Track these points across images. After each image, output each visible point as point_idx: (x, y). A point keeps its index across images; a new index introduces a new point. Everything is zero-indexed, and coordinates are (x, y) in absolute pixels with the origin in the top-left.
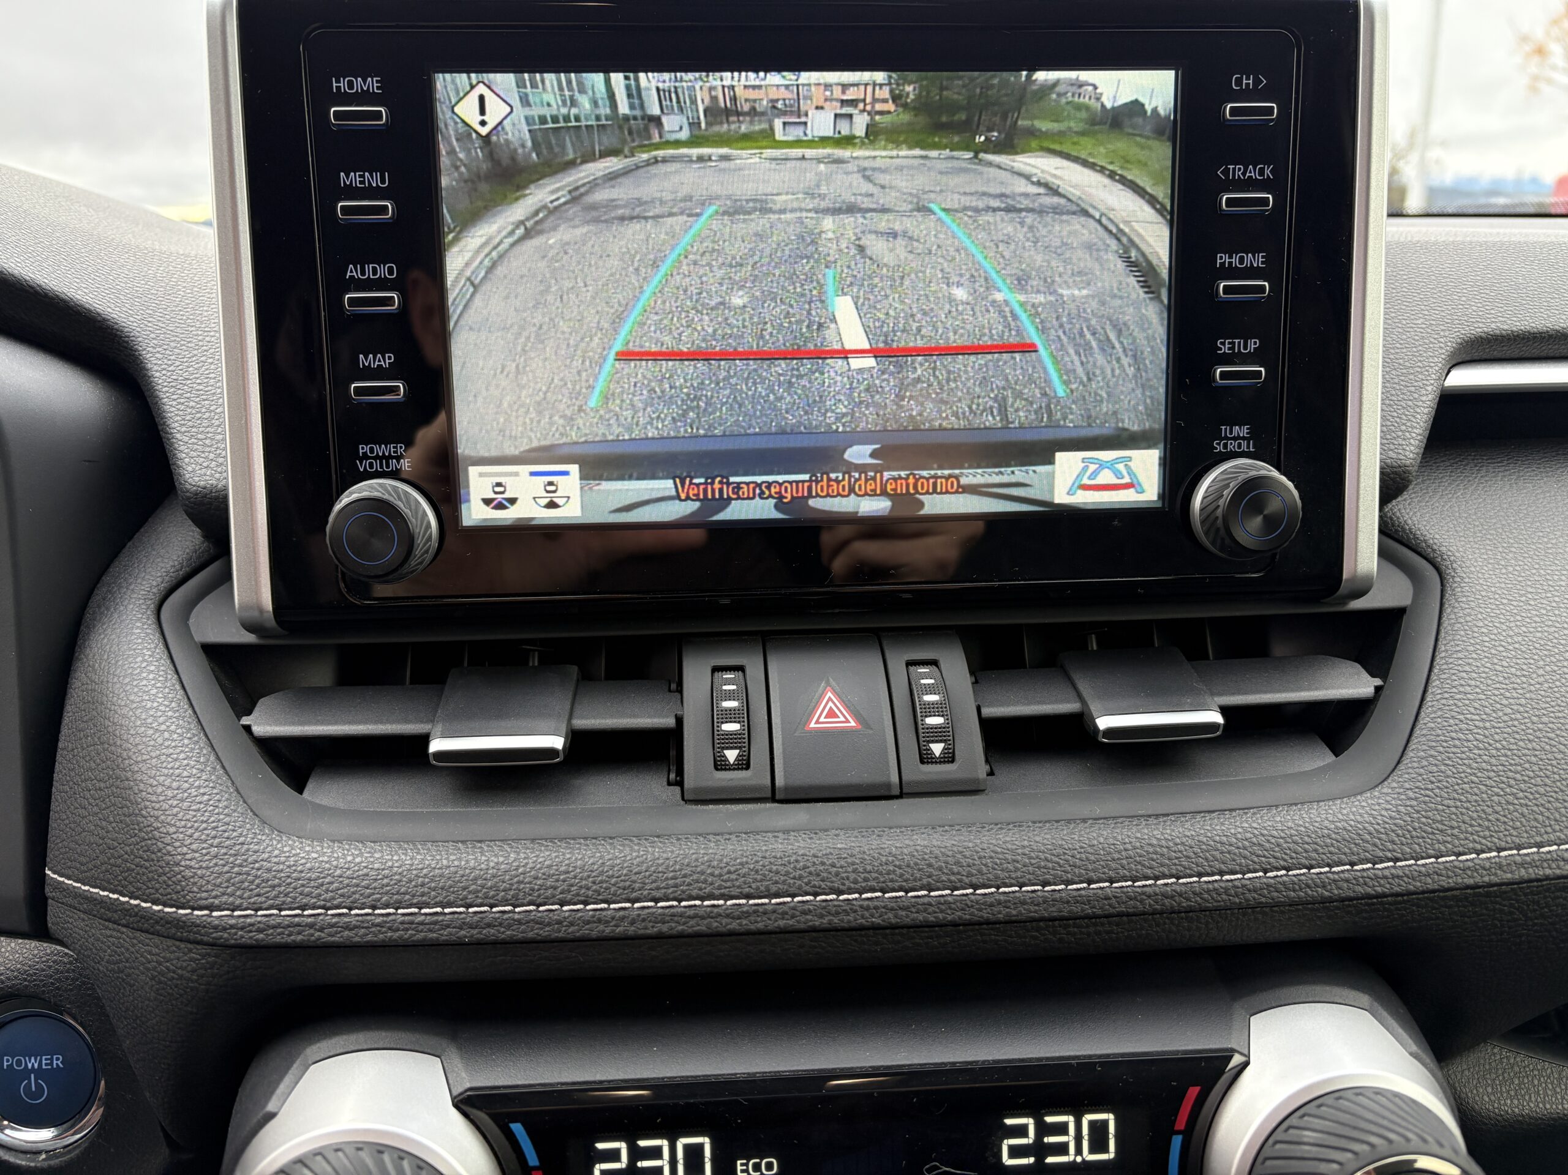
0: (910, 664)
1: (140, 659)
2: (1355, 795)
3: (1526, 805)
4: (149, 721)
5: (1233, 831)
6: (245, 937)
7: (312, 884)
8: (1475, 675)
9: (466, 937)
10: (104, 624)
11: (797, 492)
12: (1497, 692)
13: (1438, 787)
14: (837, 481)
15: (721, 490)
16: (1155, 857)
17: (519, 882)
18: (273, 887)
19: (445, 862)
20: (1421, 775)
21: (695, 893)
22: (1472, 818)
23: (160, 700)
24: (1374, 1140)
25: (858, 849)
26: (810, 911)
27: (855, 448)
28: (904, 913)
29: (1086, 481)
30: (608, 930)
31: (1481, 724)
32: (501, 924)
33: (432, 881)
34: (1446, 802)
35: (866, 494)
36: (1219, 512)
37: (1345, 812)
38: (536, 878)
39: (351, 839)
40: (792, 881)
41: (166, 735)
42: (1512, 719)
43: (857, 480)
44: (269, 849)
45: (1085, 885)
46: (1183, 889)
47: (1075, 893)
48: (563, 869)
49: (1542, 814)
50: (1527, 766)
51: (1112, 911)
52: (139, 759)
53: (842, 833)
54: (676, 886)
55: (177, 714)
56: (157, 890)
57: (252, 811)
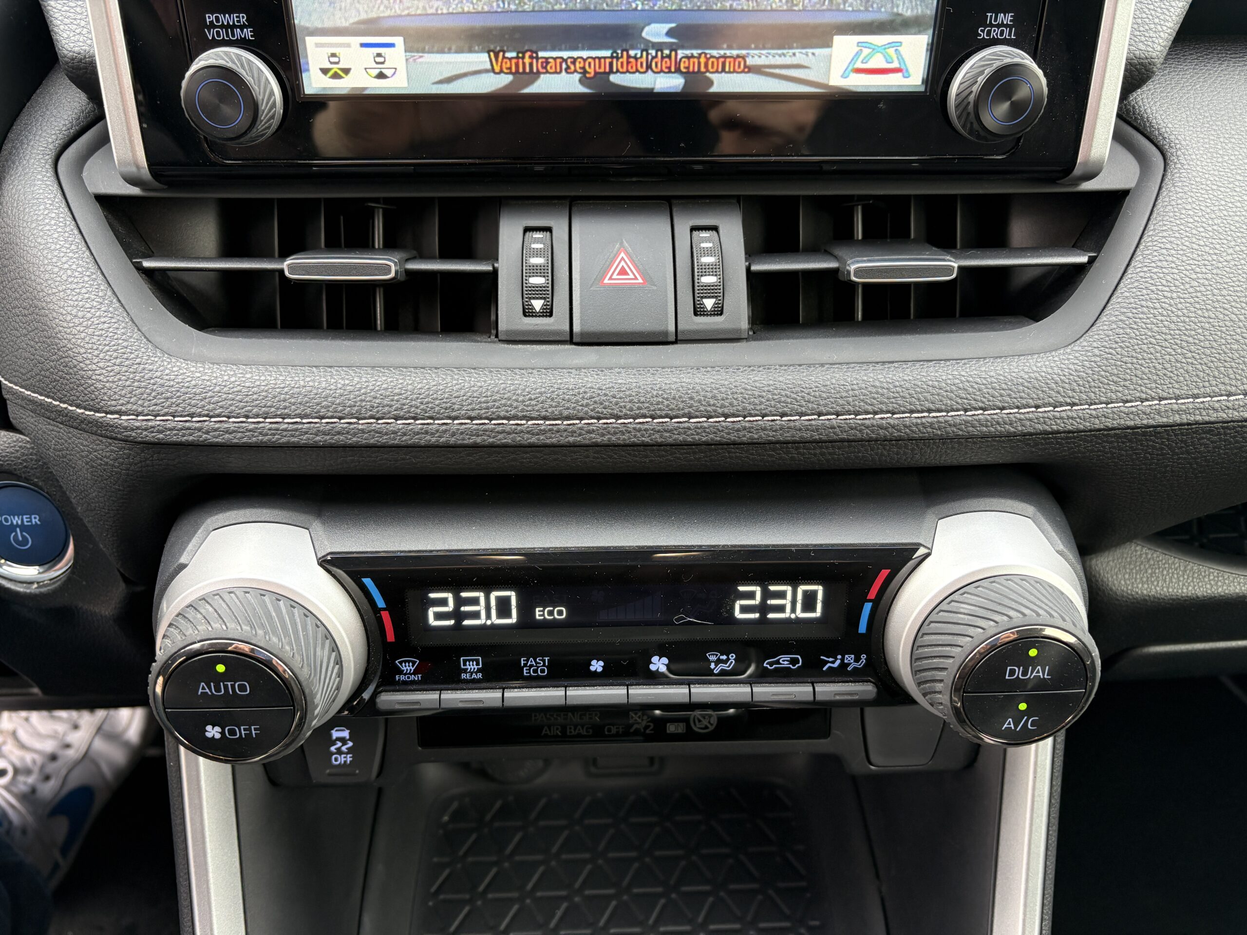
0: (693, 229)
1: (42, 207)
2: (1051, 351)
3: (1192, 364)
4: (54, 260)
5: (944, 377)
6: (150, 437)
7: (198, 397)
8: (1173, 252)
9: (320, 441)
10: (11, 176)
11: (600, 67)
12: (1188, 268)
13: (1121, 347)
14: (635, 58)
15: (531, 65)
16: (876, 396)
17: (361, 401)
18: (167, 398)
19: (302, 383)
20: (1108, 336)
21: (502, 414)
22: (1144, 373)
23: (61, 243)
24: (1012, 613)
25: (634, 384)
26: (593, 430)
27: (653, 26)
28: (668, 435)
29: (859, 65)
30: (433, 440)
31: (1169, 295)
32: (348, 433)
33: (292, 397)
34: (1124, 359)
35: (662, 71)
36: (972, 98)
37: (1039, 365)
38: (375, 398)
39: (227, 362)
40: (580, 408)
41: (69, 272)
42: (1196, 291)
43: (653, 58)
44: (162, 368)
45: (816, 417)
46: (896, 422)
47: (807, 423)
48: (397, 391)
49: (1204, 371)
50: (1200, 331)
51: (835, 437)
52: (50, 292)
53: (623, 371)
54: (487, 408)
55: (77, 255)
56: (78, 397)
57: (145, 337)
